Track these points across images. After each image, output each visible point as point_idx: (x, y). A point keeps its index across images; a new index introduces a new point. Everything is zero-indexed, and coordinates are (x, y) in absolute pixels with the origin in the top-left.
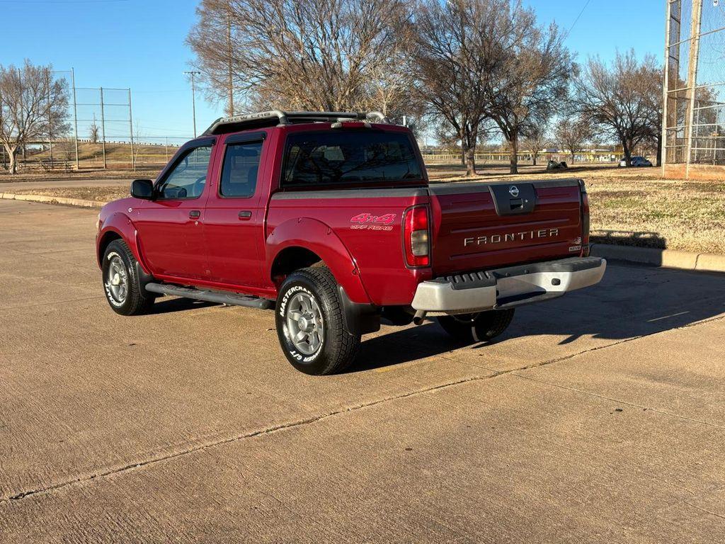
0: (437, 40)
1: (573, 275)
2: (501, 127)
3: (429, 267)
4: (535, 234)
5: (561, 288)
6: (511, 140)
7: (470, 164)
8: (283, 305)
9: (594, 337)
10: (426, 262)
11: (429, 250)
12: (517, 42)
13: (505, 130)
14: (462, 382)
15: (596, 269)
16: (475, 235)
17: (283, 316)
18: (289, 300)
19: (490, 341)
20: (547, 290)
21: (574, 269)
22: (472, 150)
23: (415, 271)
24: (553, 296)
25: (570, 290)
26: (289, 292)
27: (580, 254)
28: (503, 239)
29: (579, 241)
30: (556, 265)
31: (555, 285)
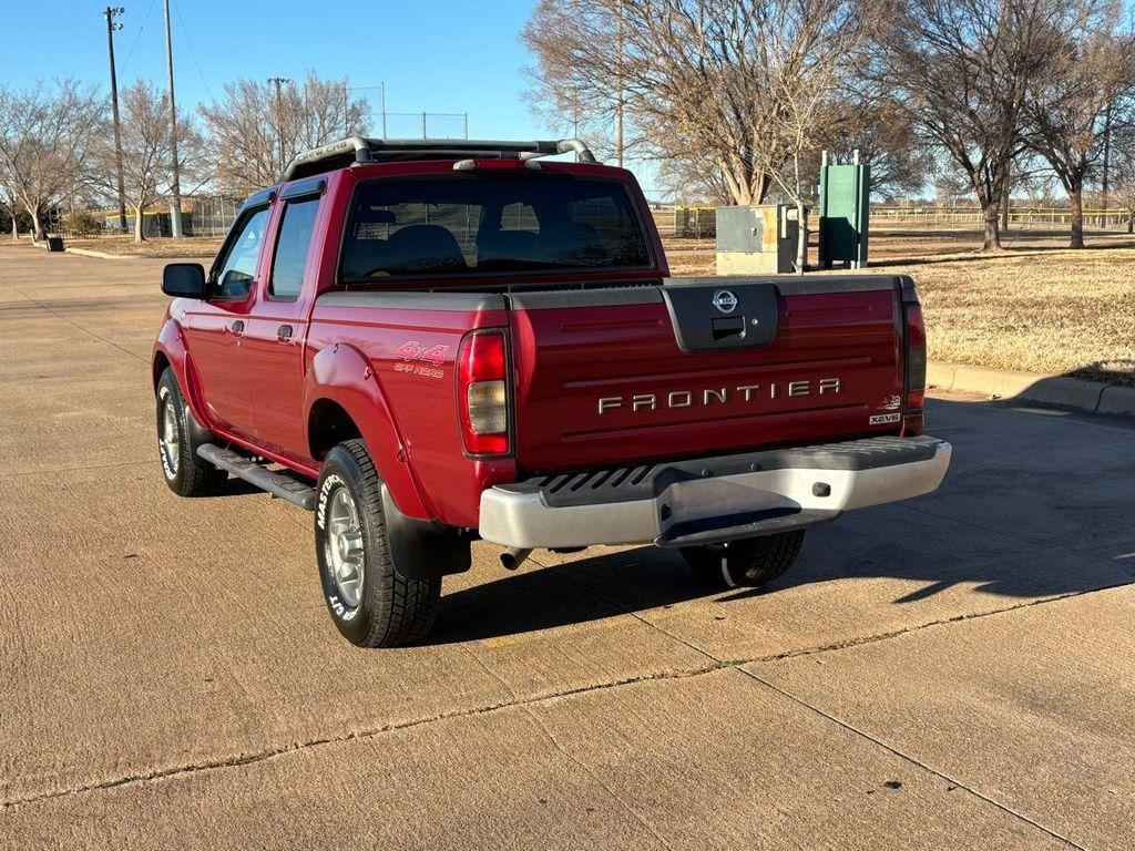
0: (940, 23)
1: (857, 479)
2: (1056, 168)
3: (509, 457)
4: (781, 391)
5: (833, 503)
6: (1073, 190)
7: (990, 232)
8: (322, 507)
9: (979, 589)
10: (500, 446)
11: (510, 421)
12: (1080, 22)
13: (1062, 174)
14: (629, 681)
15: (921, 465)
16: (627, 391)
17: (323, 527)
18: (330, 498)
19: (763, 586)
20: (803, 507)
21: (861, 463)
22: (993, 207)
23: (478, 463)
24: (811, 520)
25: (852, 507)
26: (326, 484)
27: (899, 430)
28: (697, 399)
29: (896, 404)
30: (822, 454)
31: (819, 495)
